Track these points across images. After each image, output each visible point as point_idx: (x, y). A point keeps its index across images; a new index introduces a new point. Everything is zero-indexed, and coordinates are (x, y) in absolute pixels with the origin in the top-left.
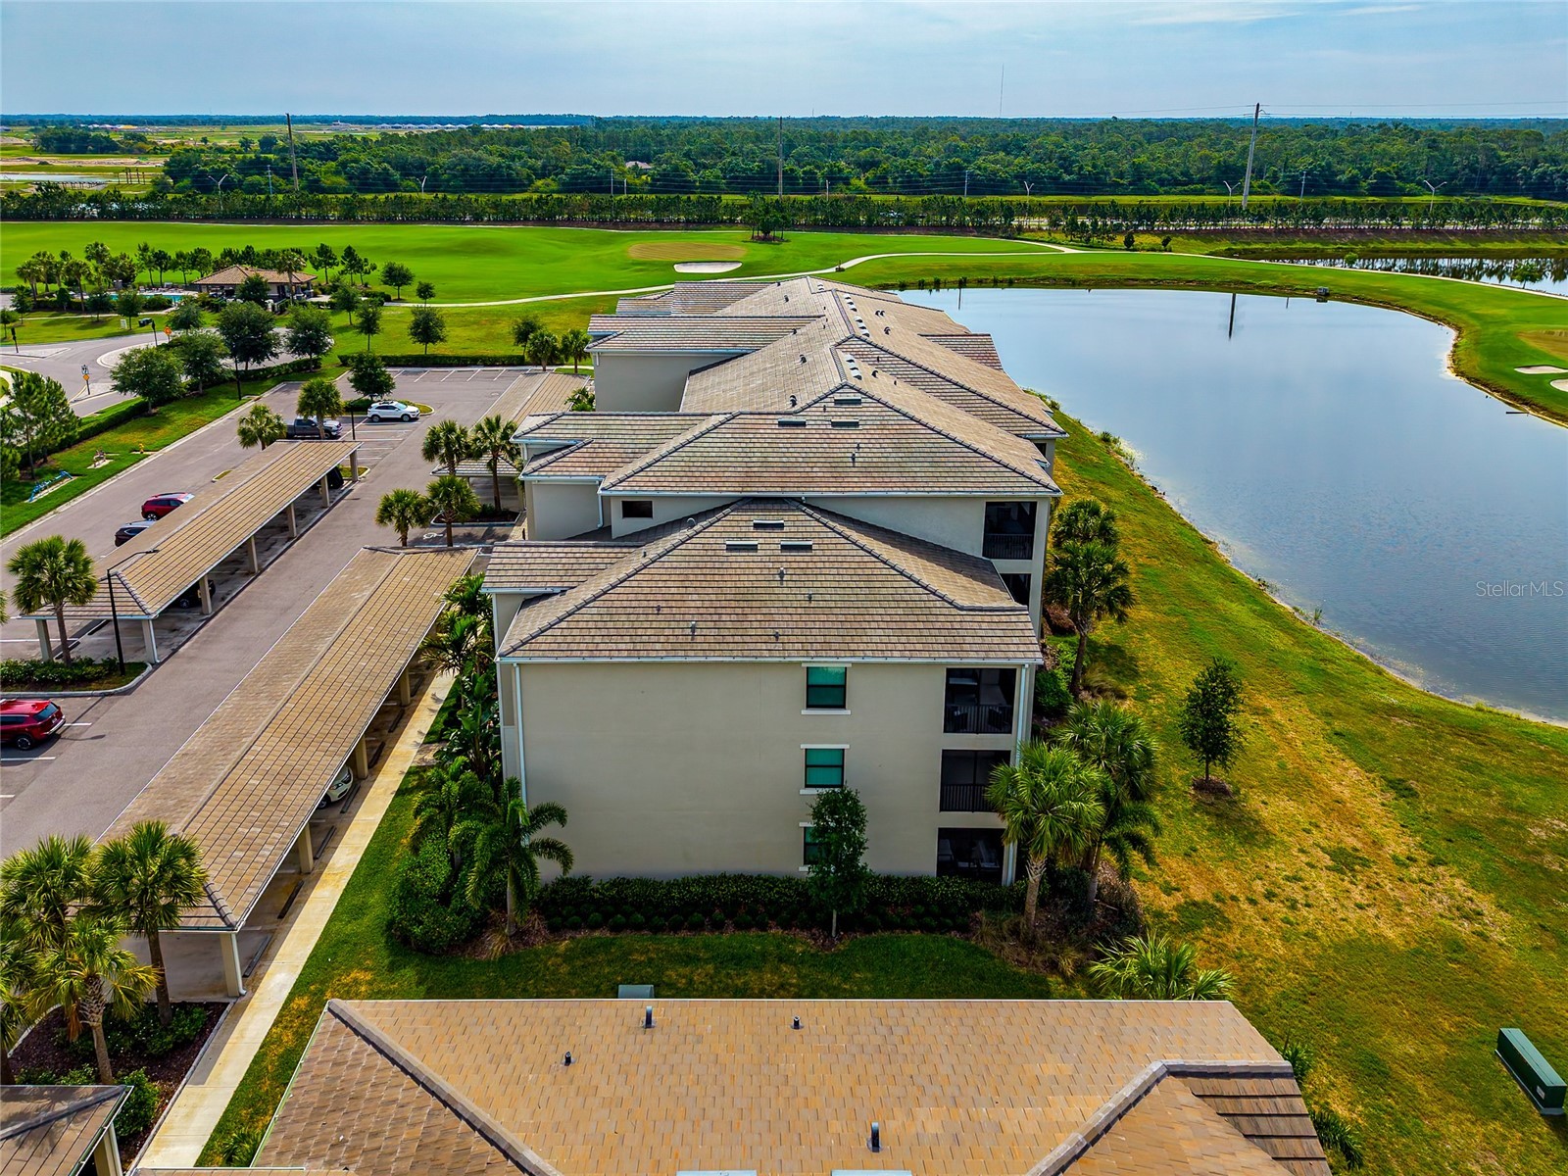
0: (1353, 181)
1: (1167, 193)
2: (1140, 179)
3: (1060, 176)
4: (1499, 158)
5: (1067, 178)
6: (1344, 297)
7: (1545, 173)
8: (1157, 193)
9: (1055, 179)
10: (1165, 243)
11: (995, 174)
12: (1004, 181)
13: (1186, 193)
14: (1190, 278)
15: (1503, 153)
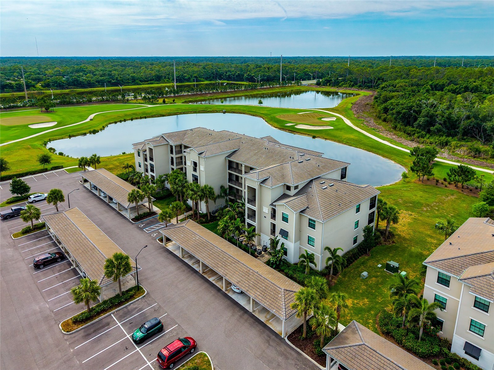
0: (189, 78)
1: (143, 84)
2: (135, 80)
3: (111, 81)
4: (218, 71)
5: (113, 81)
6: (229, 112)
7: (229, 75)
8: (141, 85)
9: (110, 82)
10: (174, 101)
11: (90, 81)
12: (93, 83)
13: (148, 84)
14: (191, 111)
15: (218, 70)
